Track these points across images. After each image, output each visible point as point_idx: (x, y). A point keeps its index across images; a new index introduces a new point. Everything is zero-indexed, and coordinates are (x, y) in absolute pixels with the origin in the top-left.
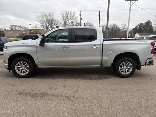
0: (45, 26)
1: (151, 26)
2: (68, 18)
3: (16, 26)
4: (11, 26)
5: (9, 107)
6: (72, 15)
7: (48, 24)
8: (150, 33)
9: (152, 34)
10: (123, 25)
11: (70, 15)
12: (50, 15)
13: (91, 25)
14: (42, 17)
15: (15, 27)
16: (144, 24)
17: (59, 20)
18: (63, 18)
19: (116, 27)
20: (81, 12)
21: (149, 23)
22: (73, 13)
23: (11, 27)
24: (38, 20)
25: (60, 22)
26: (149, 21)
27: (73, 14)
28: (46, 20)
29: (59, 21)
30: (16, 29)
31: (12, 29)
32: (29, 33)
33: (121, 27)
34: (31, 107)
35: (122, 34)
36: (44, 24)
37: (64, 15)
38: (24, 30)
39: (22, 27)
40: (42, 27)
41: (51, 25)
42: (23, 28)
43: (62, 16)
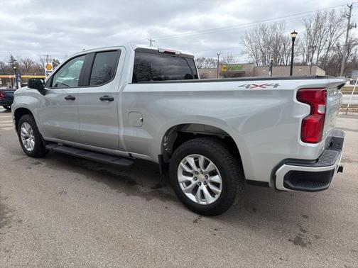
0: (260, 55)
2: (322, 30)
6: (336, 20)
11: (331, 20)
12: (274, 28)
14: (255, 35)
15: (201, 61)
18: (308, 30)
20: (351, 7)
22: (338, 15)
28: (264, 40)
37: (312, 24)
39: (213, 62)
40: (254, 57)
43: (307, 26)
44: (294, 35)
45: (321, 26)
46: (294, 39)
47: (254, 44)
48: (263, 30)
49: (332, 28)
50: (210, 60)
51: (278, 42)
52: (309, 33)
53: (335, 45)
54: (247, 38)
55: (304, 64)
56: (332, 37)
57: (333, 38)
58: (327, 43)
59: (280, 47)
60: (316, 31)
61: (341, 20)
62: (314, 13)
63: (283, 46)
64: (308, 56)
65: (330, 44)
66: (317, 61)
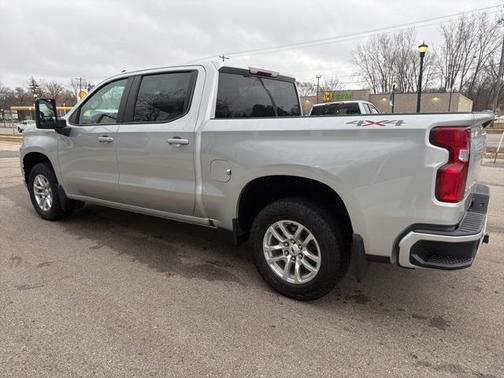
0: (379, 77)
14: (371, 50)
24: (359, 60)
28: (385, 57)
37: (454, 34)
40: (369, 80)
43: (446, 36)
44: (423, 49)
45: (467, 37)
46: (422, 55)
47: (370, 62)
48: (384, 42)
49: (483, 39)
50: (306, 85)
51: (404, 59)
52: (449, 46)
53: (487, 63)
54: (361, 55)
55: (442, 91)
56: (482, 52)
57: (485, 53)
58: (476, 61)
59: (408, 67)
60: (461, 43)
61: (496, 27)
62: (457, 17)
63: (411, 65)
64: (448, 79)
65: (480, 61)
66: (461, 86)
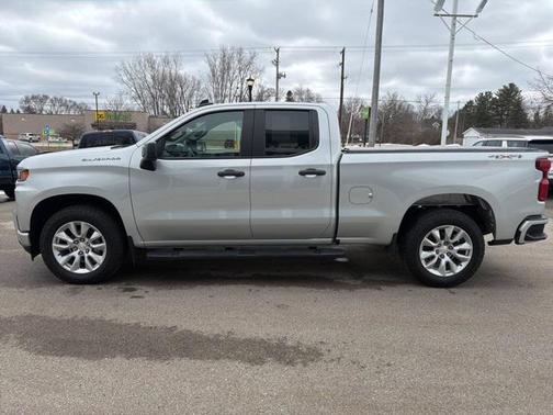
1: (518, 104)
2: (231, 72)
3: (46, 97)
4: (27, 98)
5: (77, 387)
6: (244, 62)
7: (160, 91)
8: (517, 127)
9: (522, 130)
10: (423, 99)
11: (239, 61)
12: (166, 61)
13: (310, 99)
14: (138, 68)
15: (41, 101)
16: (494, 96)
17: (198, 77)
18: (213, 71)
19: (400, 106)
20: (278, 51)
21: (510, 93)
22: (247, 55)
23: (27, 101)
24: (125, 79)
25: (203, 86)
26: (511, 85)
27: (248, 58)
28: (153, 78)
29: (199, 83)
30: (45, 108)
31: (29, 111)
32: (93, 126)
33: (415, 104)
34: (152, 386)
35: (421, 130)
36: (146, 92)
37: (217, 63)
38: (72, 113)
39: (64, 104)
41: (172, 97)
42: (70, 105)
43: (210, 65)
45: (229, 68)
47: (138, 81)
51: (172, 83)
52: (214, 75)
54: (126, 72)
60: (224, 73)
62: (218, 48)
